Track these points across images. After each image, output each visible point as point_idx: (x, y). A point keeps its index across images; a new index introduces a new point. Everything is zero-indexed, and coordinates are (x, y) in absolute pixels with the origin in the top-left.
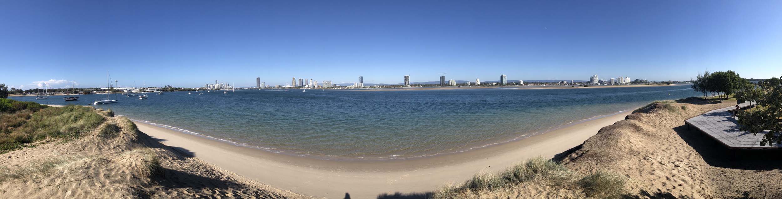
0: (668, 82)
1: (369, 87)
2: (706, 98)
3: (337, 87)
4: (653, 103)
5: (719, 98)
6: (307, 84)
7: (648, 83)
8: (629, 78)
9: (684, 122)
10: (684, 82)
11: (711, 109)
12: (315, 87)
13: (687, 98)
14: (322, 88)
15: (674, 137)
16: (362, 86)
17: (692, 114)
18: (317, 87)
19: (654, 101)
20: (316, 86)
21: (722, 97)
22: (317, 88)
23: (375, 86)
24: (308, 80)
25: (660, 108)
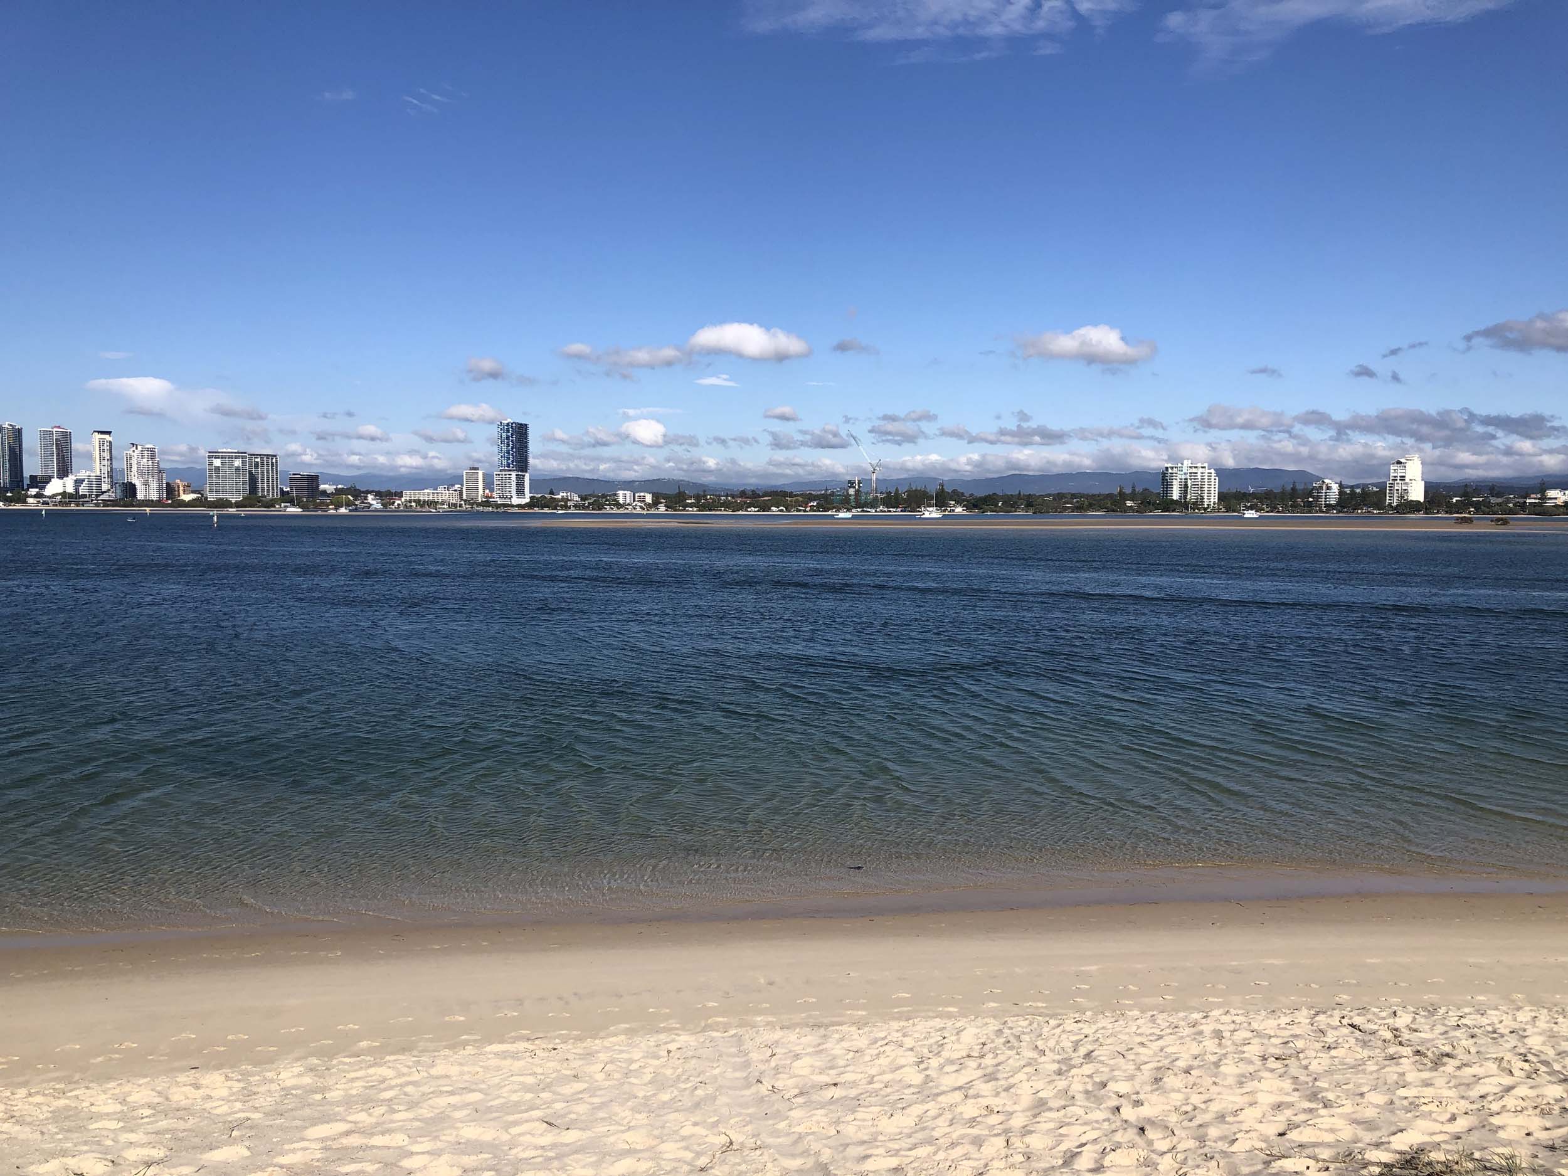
1: (576, 498)
3: (324, 493)
6: (63, 473)
12: (140, 496)
14: (202, 502)
16: (520, 492)
18: (154, 497)
20: (148, 490)
22: (159, 503)
23: (623, 496)
24: (67, 436)
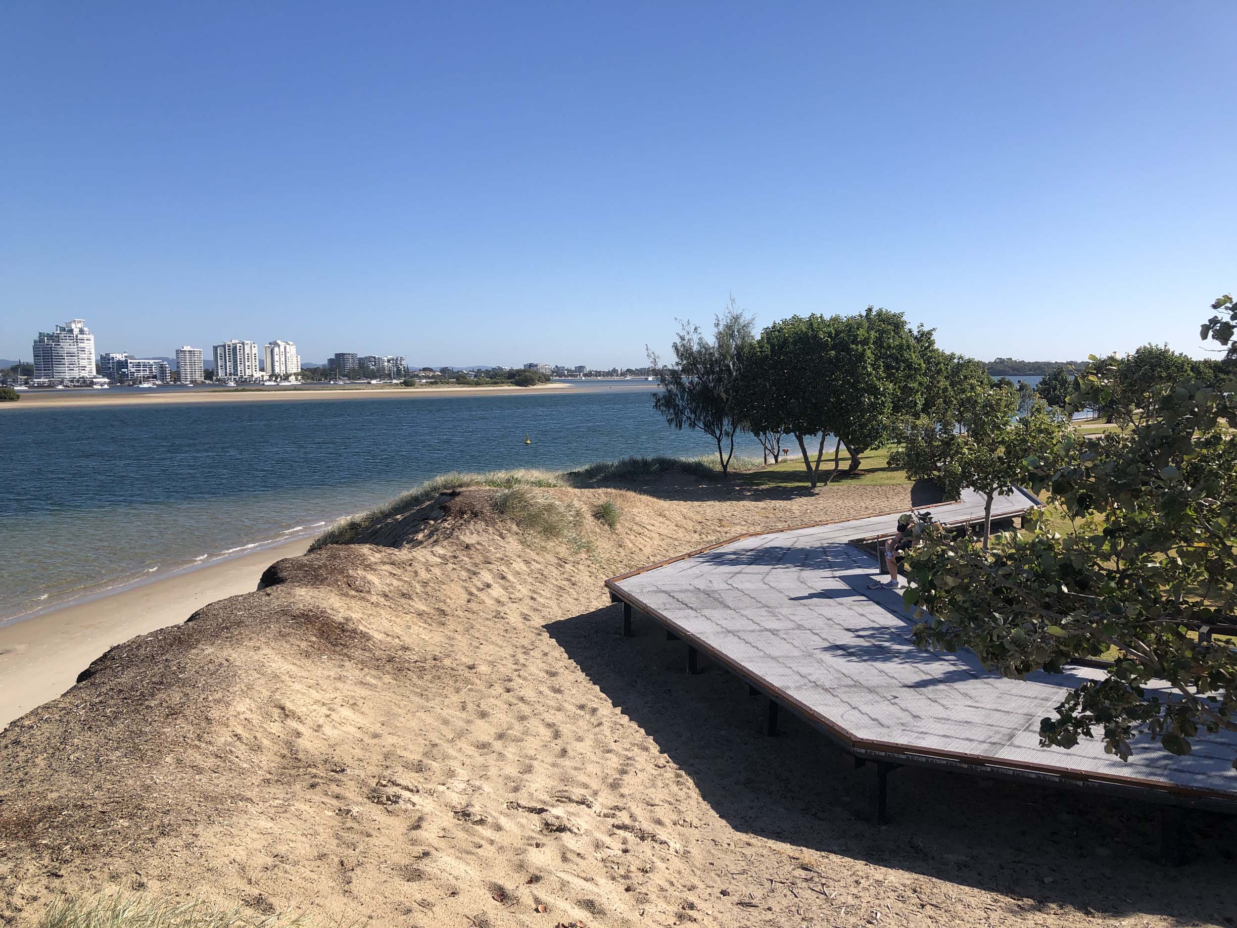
0: (519, 372)
2: (728, 470)
4: (435, 489)
5: (803, 468)
7: (408, 378)
8: (292, 350)
9: (607, 590)
10: (615, 371)
11: (752, 530)
13: (623, 463)
15: (547, 672)
17: (648, 551)
19: (440, 480)
21: (823, 467)
25: (475, 515)
